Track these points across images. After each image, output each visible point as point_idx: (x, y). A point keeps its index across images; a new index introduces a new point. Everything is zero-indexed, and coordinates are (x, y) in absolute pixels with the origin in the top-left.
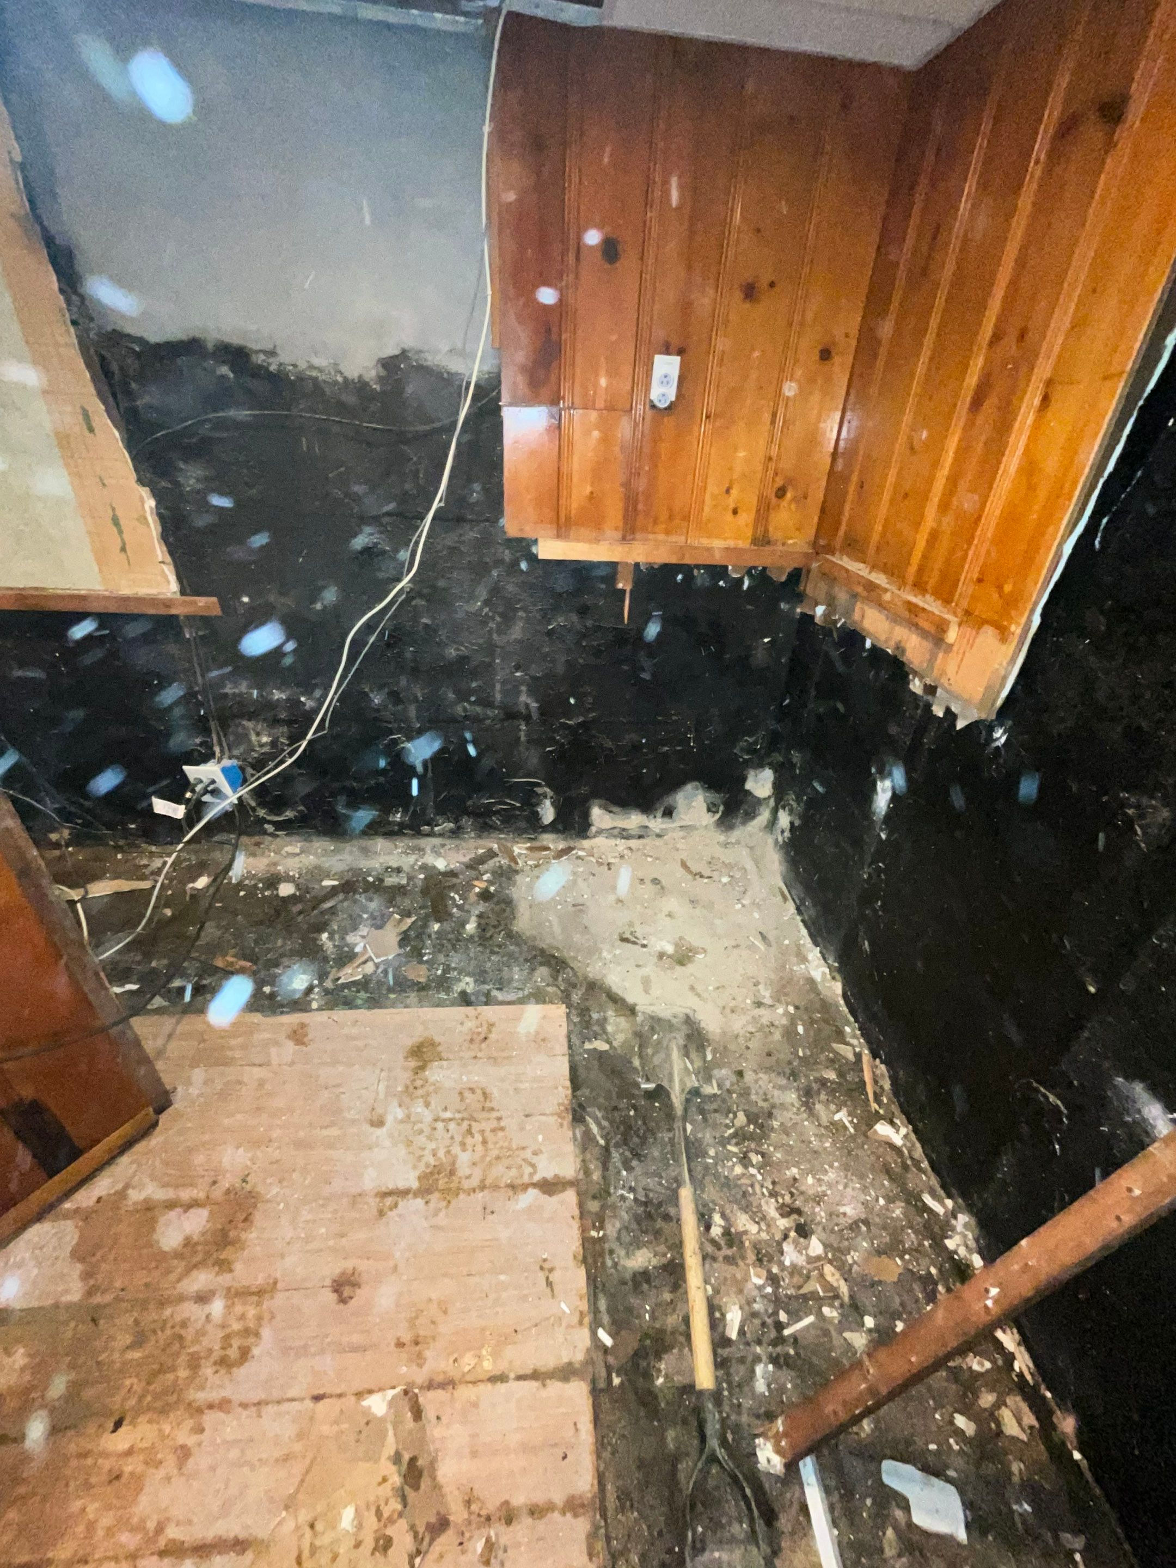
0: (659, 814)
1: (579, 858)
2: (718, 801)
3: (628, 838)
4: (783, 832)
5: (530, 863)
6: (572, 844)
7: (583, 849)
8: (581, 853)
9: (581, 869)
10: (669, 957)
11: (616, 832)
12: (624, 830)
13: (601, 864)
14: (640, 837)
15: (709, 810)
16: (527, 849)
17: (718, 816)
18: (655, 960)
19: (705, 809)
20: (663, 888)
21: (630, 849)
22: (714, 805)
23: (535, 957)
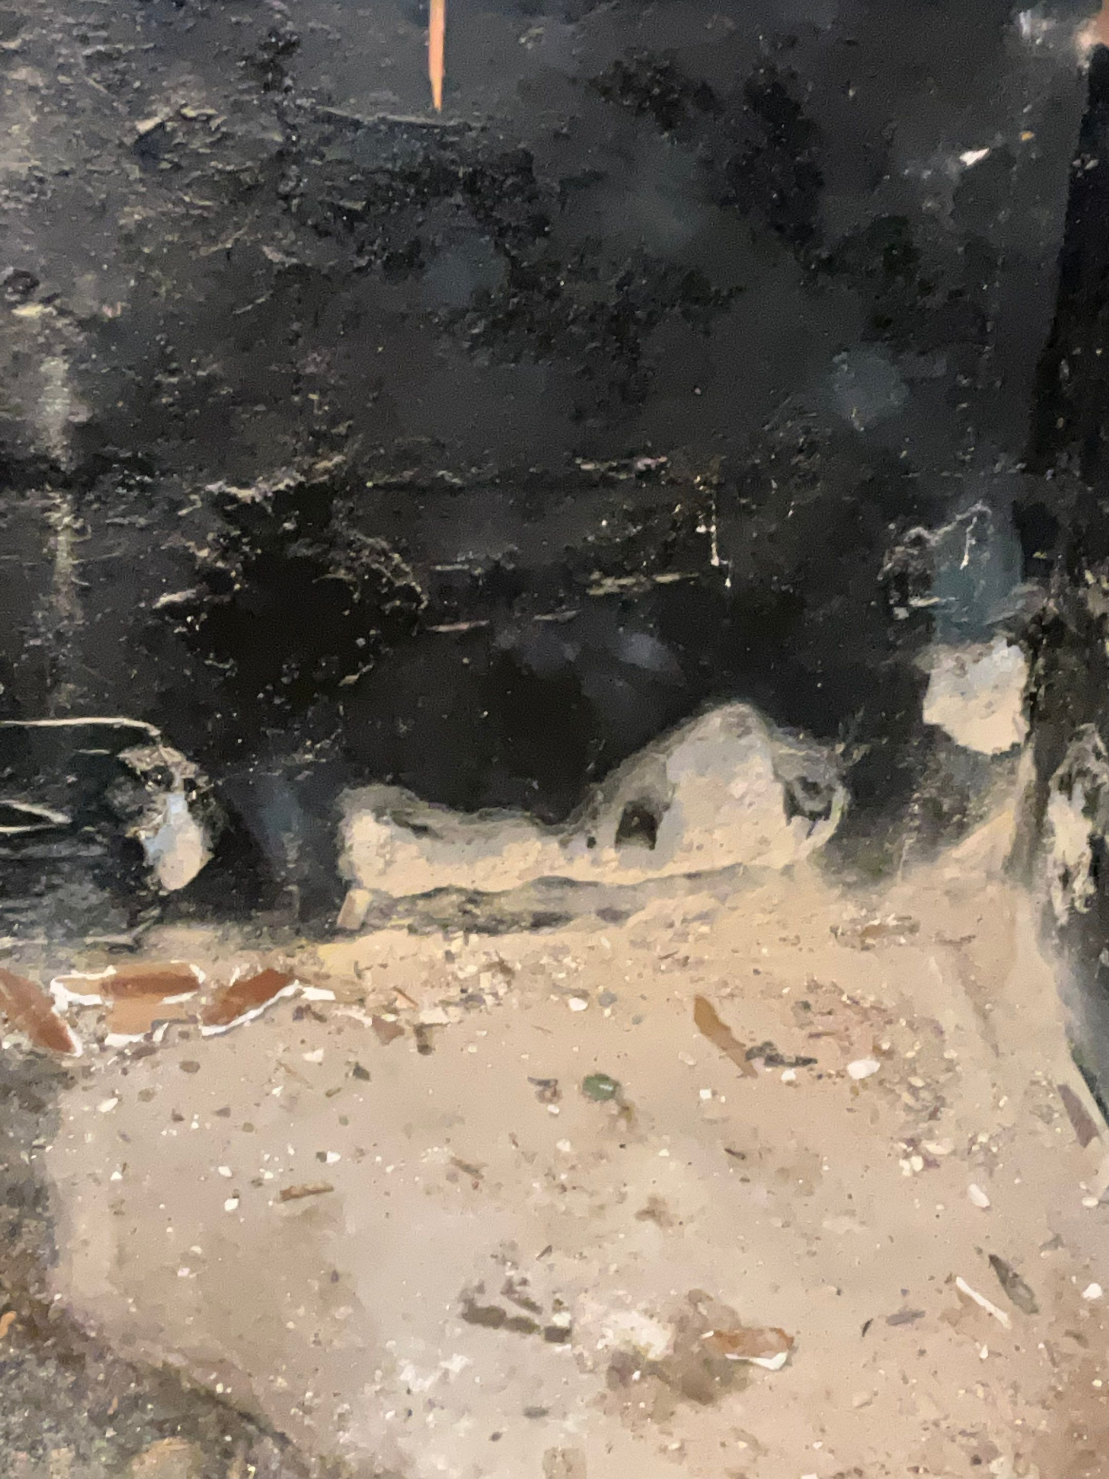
0: (607, 828)
1: (303, 1012)
2: (826, 774)
3: (492, 928)
4: (1066, 879)
5: (115, 1040)
6: (279, 961)
7: (320, 980)
8: (312, 994)
9: (316, 1056)
10: (654, 1369)
11: (447, 905)
12: (476, 897)
13: (395, 1031)
14: (539, 922)
15: (793, 808)
16: (106, 987)
17: (827, 829)
18: (600, 1384)
19: (778, 808)
20: (626, 1110)
21: (503, 968)
22: (811, 788)
23: (135, 1403)
